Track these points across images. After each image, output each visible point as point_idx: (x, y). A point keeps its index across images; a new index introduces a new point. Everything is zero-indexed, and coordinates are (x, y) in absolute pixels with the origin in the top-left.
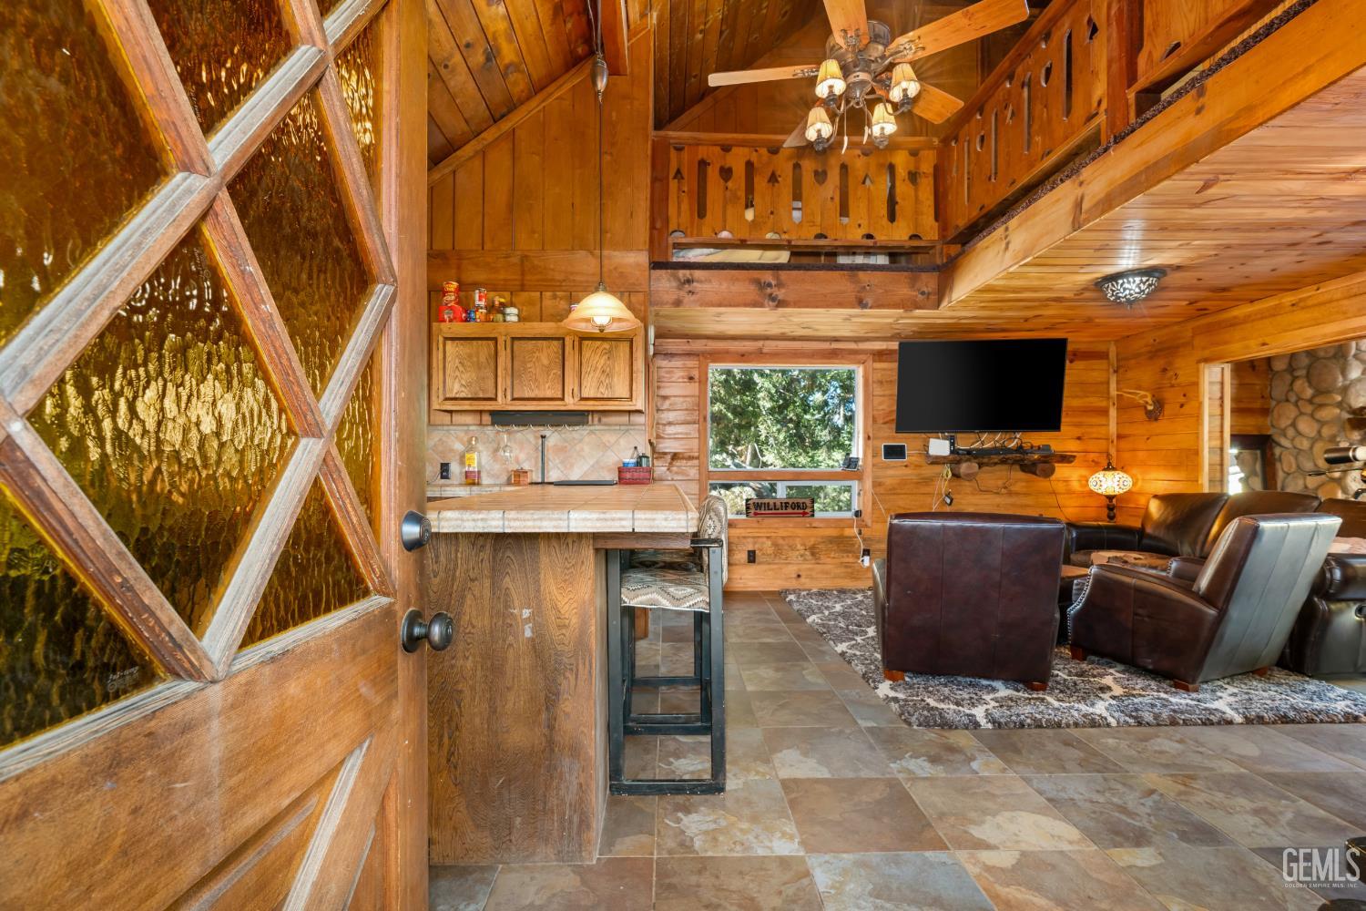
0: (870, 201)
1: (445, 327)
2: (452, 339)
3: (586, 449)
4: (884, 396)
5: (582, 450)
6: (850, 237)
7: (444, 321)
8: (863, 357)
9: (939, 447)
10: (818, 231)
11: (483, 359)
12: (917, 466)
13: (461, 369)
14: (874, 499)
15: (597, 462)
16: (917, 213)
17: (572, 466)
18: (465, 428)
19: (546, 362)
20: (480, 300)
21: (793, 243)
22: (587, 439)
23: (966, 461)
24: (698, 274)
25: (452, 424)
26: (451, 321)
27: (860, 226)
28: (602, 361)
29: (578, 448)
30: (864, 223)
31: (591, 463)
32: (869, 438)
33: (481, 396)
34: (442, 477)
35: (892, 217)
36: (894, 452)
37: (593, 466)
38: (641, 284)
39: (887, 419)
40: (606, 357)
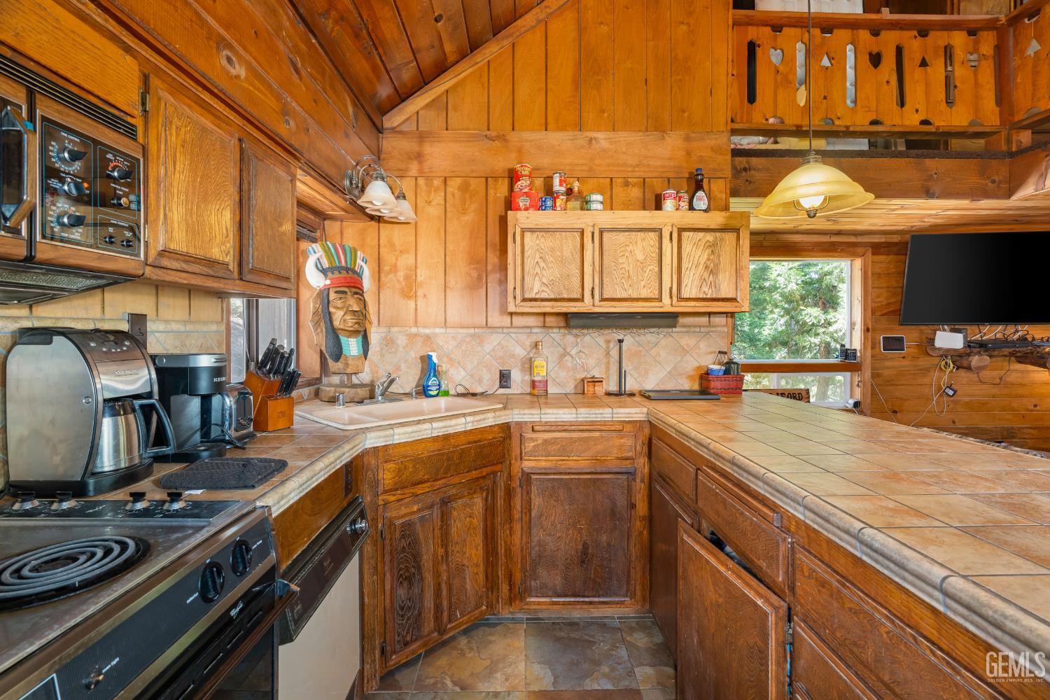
0: (927, 85)
1: (521, 215)
2: (532, 230)
3: (663, 353)
4: (882, 288)
5: (658, 354)
6: (907, 123)
7: (518, 209)
8: (860, 250)
9: (948, 339)
10: (873, 117)
11: (567, 253)
12: (913, 357)
13: (542, 265)
14: (873, 390)
15: (675, 368)
16: (977, 98)
17: (647, 372)
18: (528, 330)
19: (640, 257)
20: (561, 185)
21: (851, 129)
22: (663, 342)
23: (976, 354)
24: (755, 161)
25: (512, 326)
26: (526, 209)
27: (917, 111)
28: (706, 257)
29: (653, 352)
30: (921, 107)
31: (668, 370)
32: (868, 330)
33: (565, 296)
34: (501, 387)
35: (950, 102)
36: (894, 344)
37: (670, 373)
38: (722, 170)
39: (885, 311)
40: (709, 251)
